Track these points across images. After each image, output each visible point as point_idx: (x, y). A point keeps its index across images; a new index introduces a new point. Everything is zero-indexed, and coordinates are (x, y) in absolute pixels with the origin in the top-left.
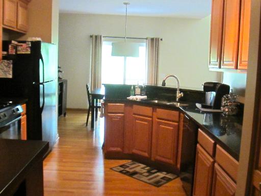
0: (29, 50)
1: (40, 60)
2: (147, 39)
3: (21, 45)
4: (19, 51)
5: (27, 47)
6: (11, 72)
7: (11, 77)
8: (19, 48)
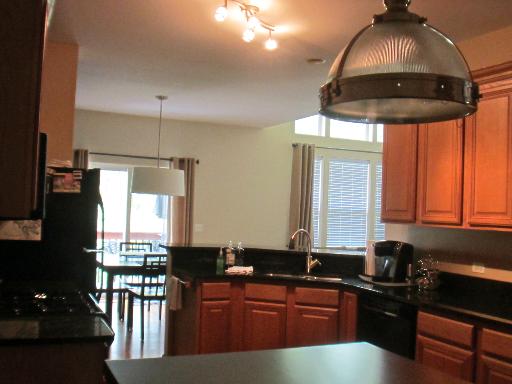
0: (79, 186)
1: (99, 206)
2: (171, 160)
3: (64, 177)
4: (57, 187)
5: (75, 180)
6: (39, 229)
7: (38, 238)
8: (59, 182)
